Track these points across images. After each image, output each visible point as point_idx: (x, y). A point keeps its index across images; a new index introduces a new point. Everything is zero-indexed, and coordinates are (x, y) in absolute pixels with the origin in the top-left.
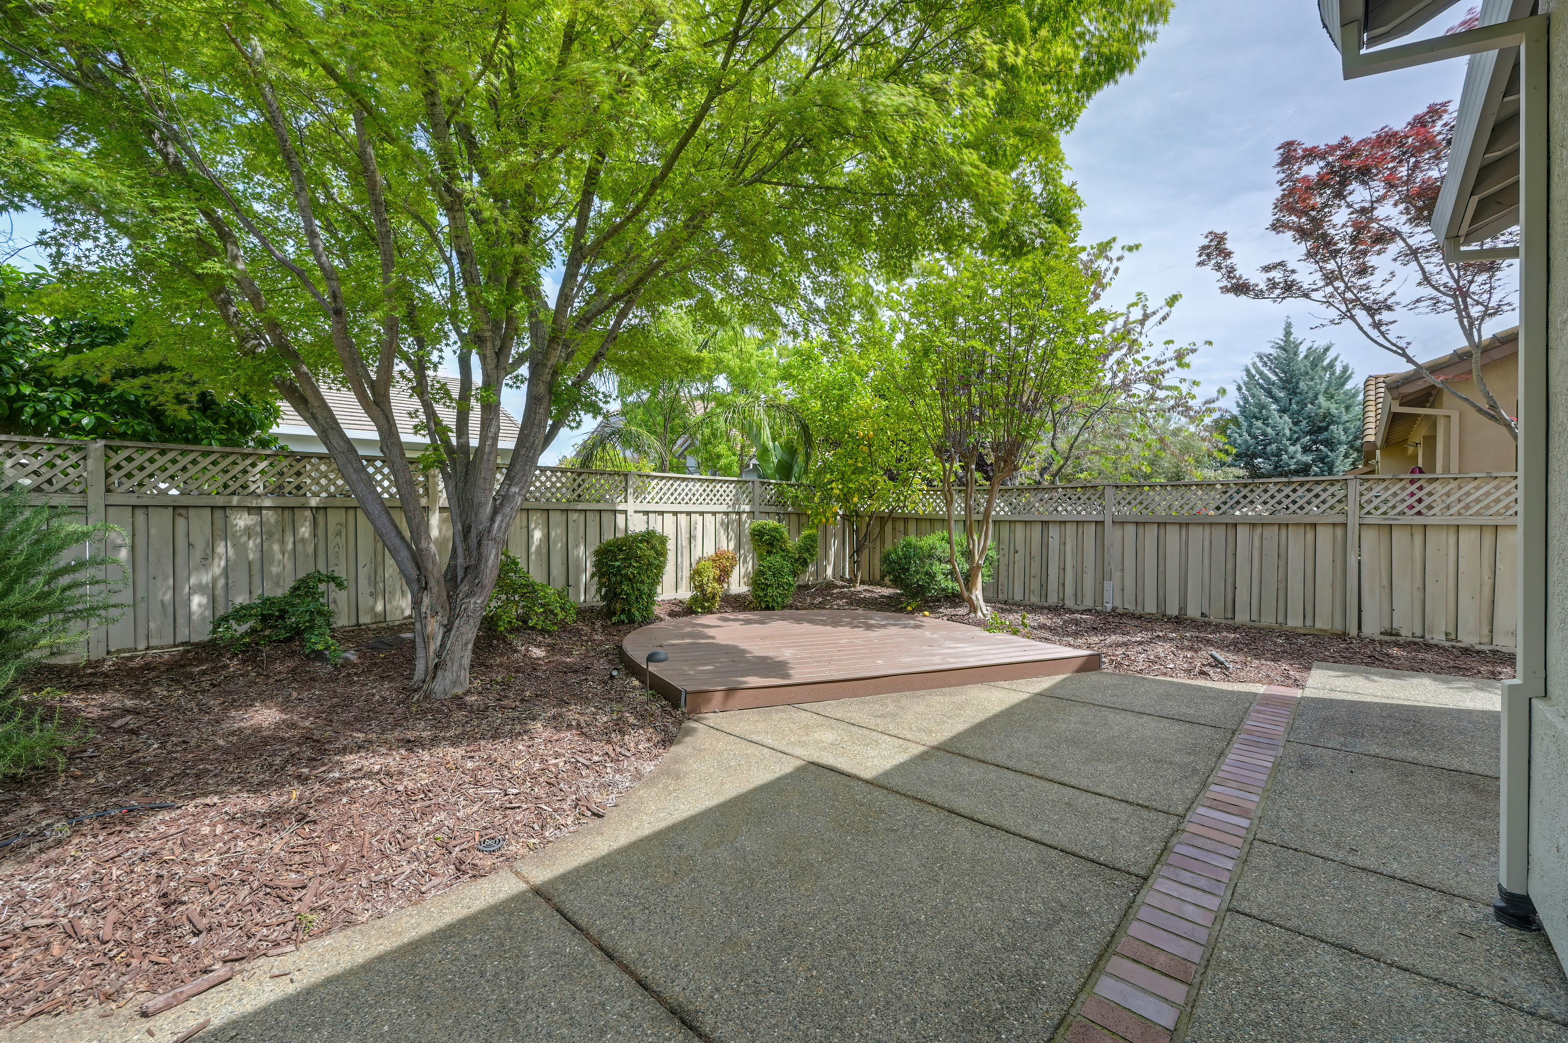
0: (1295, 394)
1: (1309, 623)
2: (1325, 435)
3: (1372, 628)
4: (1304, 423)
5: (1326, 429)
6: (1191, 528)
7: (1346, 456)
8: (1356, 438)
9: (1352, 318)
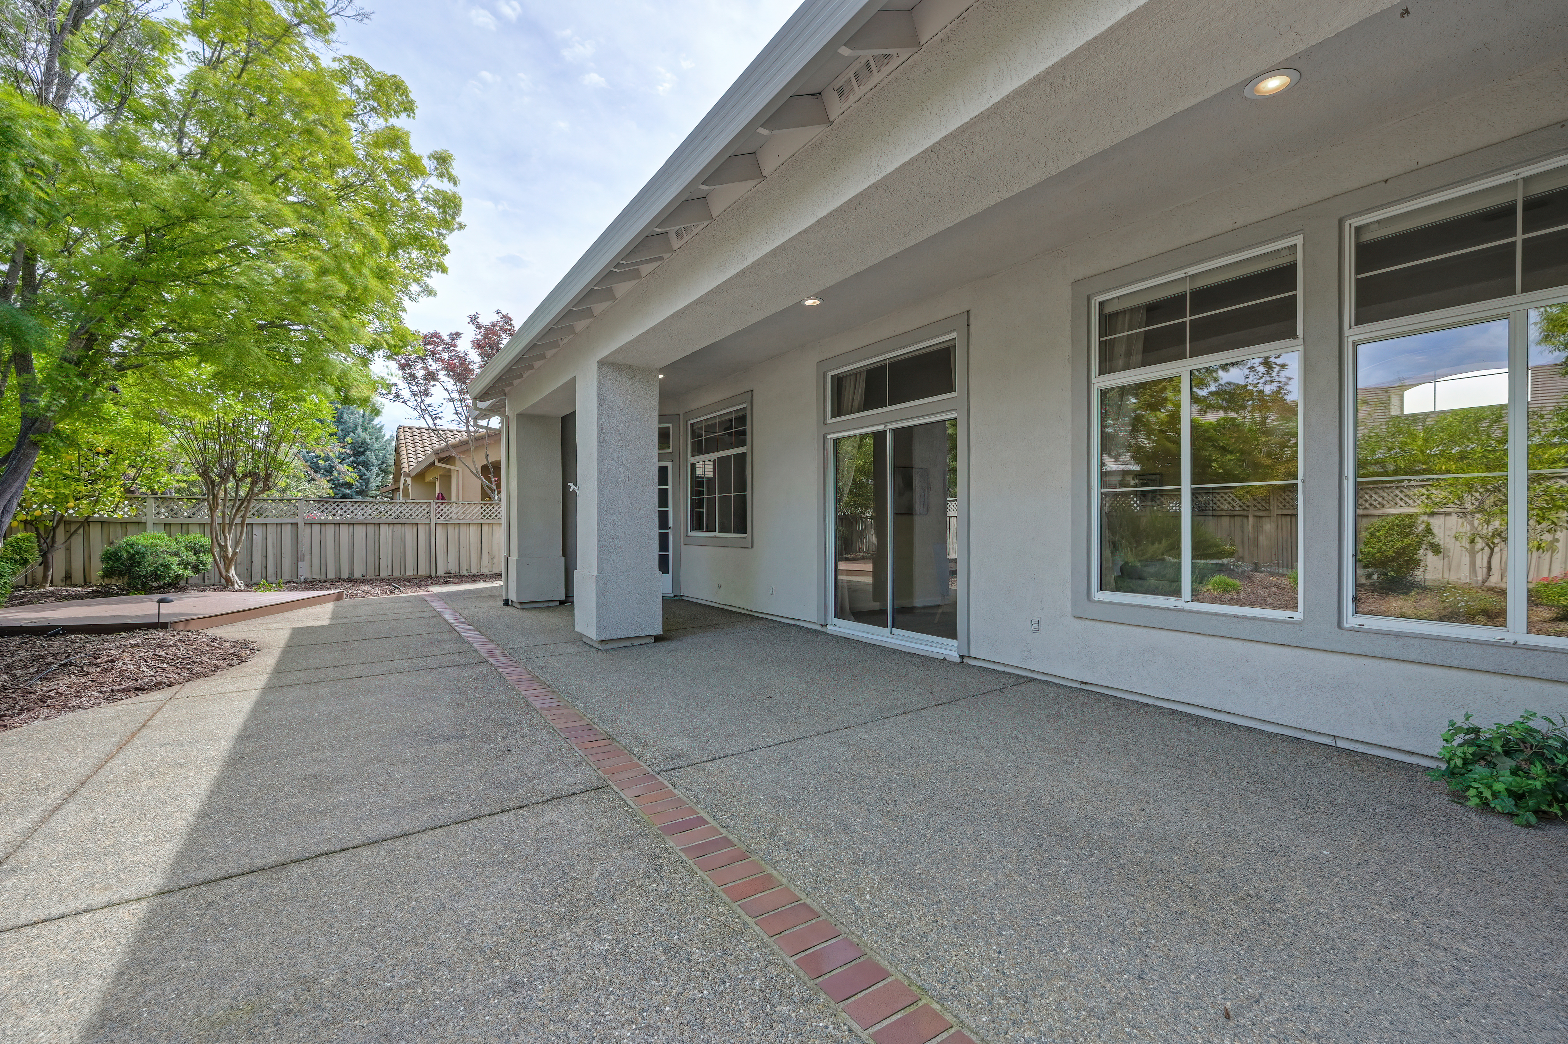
1: (415, 573)
2: (362, 458)
3: (441, 572)
4: (348, 448)
5: (363, 453)
6: (355, 526)
7: (378, 475)
8: (383, 463)
9: (424, 418)
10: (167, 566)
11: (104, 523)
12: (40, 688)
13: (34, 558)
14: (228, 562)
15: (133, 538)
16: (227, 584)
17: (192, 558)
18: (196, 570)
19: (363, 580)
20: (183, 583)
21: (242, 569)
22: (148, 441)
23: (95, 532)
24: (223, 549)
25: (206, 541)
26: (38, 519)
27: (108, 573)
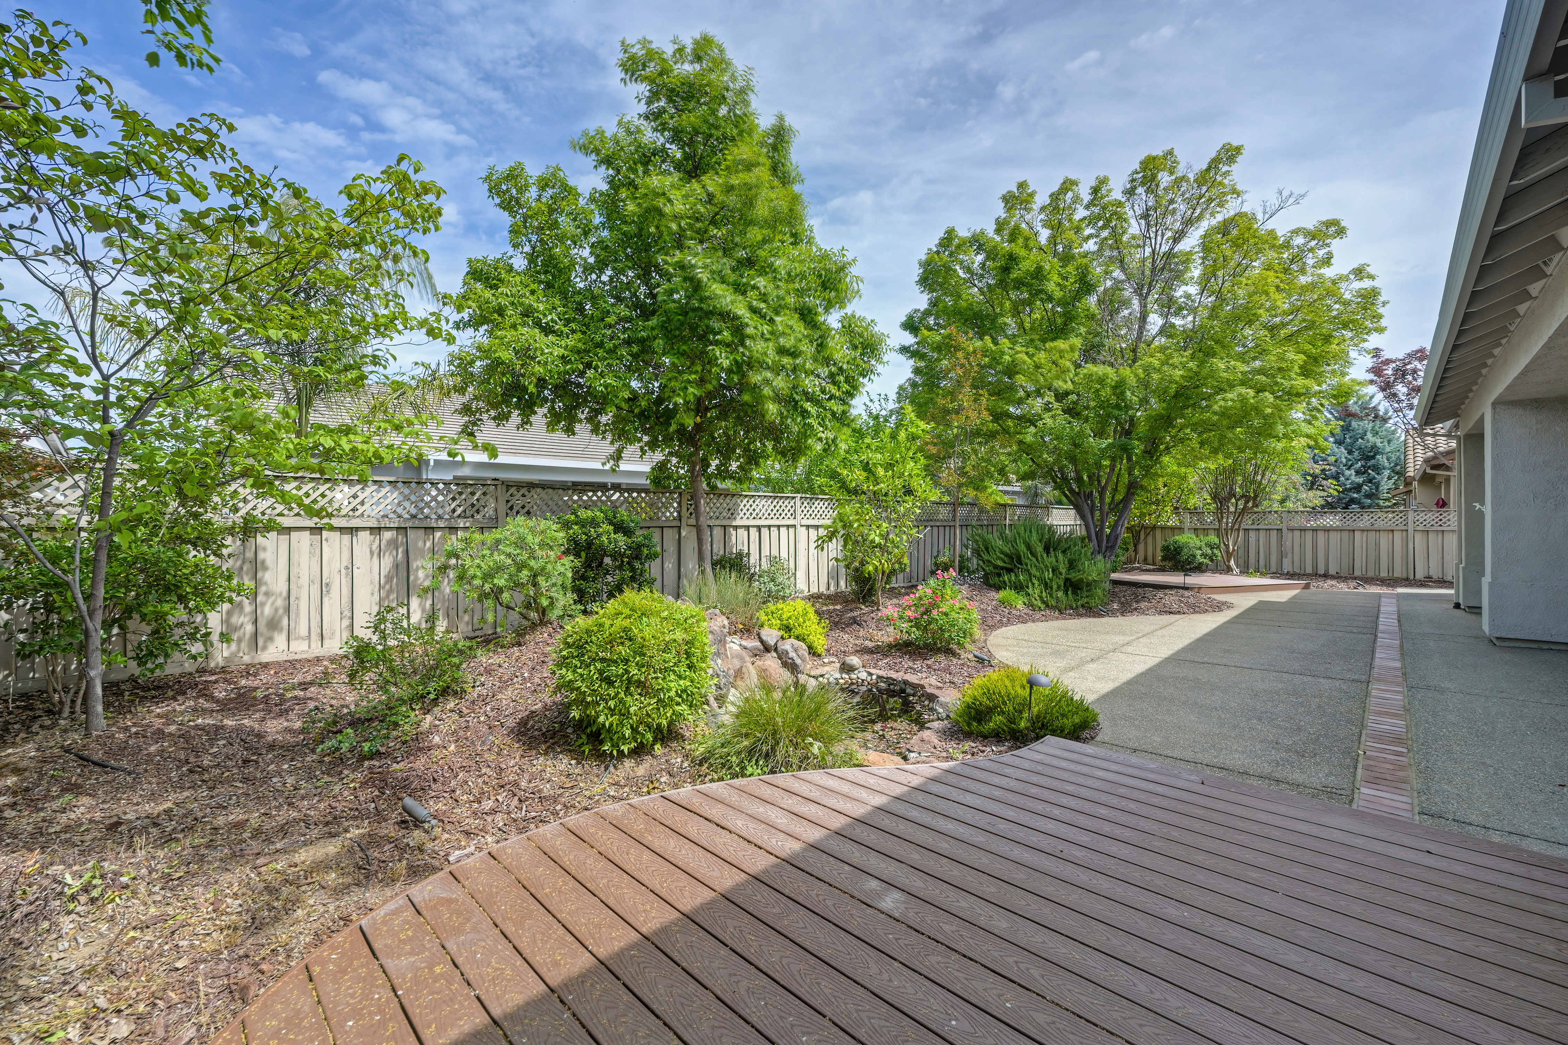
0: (1348, 430)
1: (1390, 574)
2: (1372, 462)
3: (1419, 576)
4: (1356, 453)
10: (1194, 556)
11: (1163, 528)
12: (1135, 605)
13: (1131, 547)
14: (1229, 555)
15: (1177, 538)
16: (1229, 570)
17: (1209, 552)
18: (1212, 560)
19: (1333, 577)
20: (1204, 568)
21: (1241, 561)
22: (1184, 478)
23: (1158, 533)
24: (1227, 546)
25: (1216, 541)
26: (1133, 526)
27: (1164, 559)
